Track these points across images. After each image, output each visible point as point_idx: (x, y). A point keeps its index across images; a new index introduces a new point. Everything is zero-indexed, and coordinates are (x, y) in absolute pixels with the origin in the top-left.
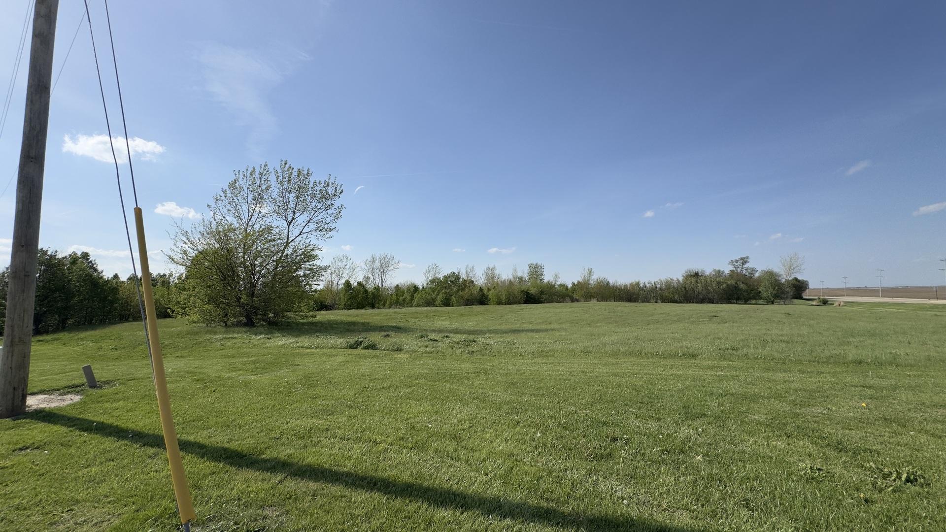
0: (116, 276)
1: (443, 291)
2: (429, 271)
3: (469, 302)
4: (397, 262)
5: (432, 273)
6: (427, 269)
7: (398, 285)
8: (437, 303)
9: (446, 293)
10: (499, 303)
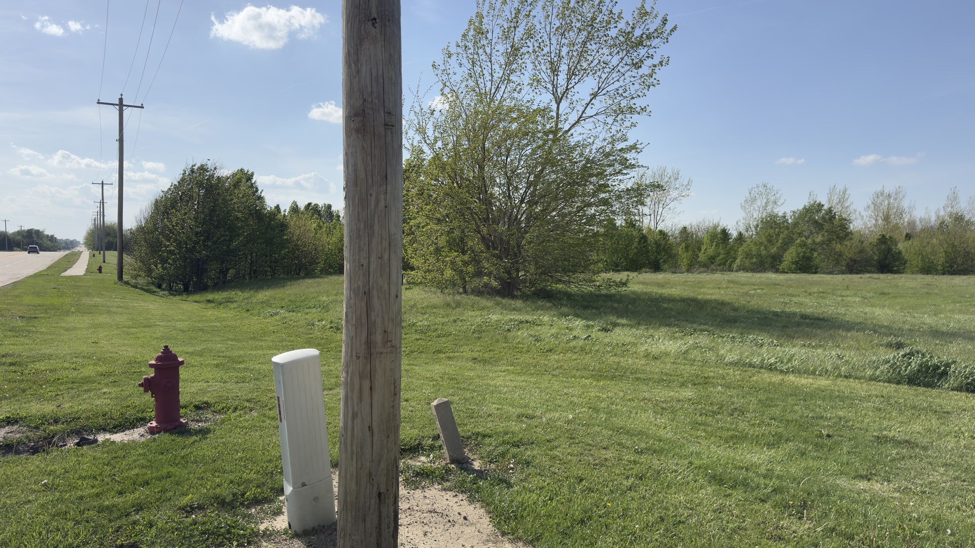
0: (277, 207)
1: (798, 241)
2: (754, 200)
3: (855, 266)
4: (685, 183)
5: (760, 202)
6: (748, 195)
7: (685, 228)
8: (784, 265)
9: (803, 245)
10: (928, 269)
